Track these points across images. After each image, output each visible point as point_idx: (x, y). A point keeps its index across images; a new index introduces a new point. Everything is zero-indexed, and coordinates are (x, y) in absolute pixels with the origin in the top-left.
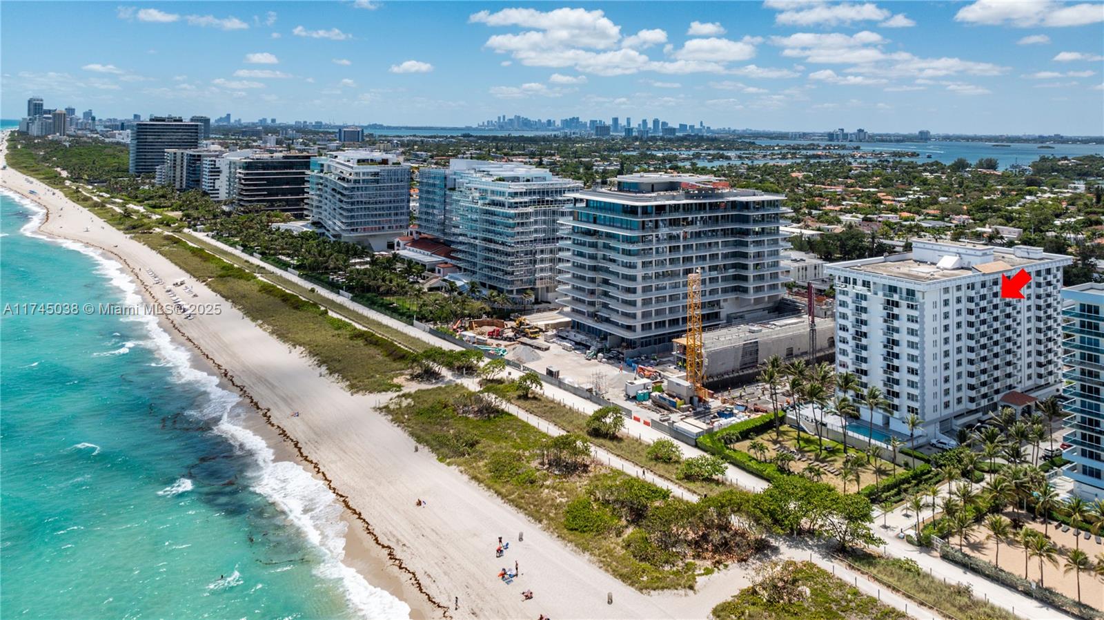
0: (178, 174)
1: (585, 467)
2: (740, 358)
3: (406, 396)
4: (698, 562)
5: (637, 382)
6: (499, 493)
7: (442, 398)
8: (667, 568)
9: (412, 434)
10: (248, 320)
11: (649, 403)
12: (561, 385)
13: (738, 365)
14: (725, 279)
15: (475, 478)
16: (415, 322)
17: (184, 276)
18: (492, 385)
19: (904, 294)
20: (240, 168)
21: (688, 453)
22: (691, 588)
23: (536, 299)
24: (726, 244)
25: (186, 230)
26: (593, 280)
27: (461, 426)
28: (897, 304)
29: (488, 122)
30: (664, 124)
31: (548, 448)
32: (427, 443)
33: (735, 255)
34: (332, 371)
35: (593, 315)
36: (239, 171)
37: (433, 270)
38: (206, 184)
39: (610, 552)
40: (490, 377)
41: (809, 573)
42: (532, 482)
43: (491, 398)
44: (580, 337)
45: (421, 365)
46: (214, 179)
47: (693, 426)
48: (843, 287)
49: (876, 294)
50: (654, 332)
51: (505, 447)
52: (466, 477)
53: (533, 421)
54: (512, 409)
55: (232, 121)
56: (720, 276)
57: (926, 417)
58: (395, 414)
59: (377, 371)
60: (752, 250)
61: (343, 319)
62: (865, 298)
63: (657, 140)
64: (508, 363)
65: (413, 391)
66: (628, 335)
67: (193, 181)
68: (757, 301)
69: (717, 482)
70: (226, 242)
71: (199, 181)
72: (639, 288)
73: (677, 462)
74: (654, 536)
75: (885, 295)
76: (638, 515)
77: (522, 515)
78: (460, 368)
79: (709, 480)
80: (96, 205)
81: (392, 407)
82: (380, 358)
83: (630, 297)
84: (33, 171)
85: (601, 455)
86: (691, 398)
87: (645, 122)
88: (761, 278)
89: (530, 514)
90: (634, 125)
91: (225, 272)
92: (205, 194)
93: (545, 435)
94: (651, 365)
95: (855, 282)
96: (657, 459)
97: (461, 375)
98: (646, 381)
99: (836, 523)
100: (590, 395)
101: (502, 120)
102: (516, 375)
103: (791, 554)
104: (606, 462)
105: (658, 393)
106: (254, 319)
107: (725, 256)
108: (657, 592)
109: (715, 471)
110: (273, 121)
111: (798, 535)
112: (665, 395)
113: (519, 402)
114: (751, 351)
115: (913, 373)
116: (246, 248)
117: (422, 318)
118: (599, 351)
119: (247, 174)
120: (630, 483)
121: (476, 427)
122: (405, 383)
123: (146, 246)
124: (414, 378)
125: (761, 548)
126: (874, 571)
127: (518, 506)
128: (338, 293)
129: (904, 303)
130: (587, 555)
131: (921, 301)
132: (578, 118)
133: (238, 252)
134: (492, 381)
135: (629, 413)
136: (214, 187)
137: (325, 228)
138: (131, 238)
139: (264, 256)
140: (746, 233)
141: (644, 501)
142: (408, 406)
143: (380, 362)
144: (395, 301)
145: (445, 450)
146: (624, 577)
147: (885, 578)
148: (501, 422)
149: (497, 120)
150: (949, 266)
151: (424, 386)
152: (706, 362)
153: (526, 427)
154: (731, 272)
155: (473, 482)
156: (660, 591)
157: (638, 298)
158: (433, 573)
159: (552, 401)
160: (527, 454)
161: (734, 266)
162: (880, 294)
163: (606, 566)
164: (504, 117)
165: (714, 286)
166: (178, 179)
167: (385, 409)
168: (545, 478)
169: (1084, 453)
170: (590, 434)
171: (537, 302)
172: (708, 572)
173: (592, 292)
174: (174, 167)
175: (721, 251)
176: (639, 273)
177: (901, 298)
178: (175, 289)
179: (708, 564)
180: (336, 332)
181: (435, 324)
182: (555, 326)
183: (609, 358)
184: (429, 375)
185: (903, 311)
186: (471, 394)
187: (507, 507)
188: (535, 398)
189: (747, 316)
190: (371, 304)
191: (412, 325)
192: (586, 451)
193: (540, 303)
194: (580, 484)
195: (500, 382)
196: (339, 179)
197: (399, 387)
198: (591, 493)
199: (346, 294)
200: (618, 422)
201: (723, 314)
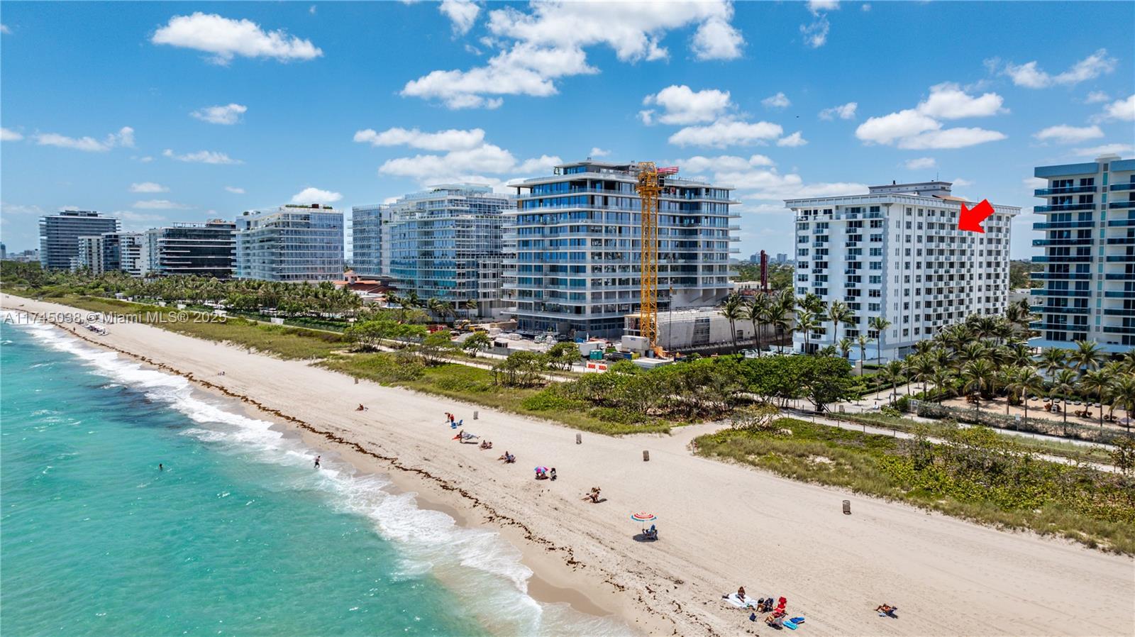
0: (95, 262)
2: (692, 335)
3: (344, 358)
4: (670, 422)
5: (590, 343)
6: (449, 397)
11: (603, 360)
13: (690, 341)
14: (674, 269)
15: (422, 391)
19: (868, 212)
20: (160, 237)
22: (666, 432)
26: (539, 269)
28: (860, 224)
32: (368, 378)
33: (684, 244)
34: (261, 350)
35: (540, 306)
36: (158, 240)
38: (125, 264)
39: (574, 419)
41: (788, 423)
42: (485, 390)
45: (360, 345)
46: (134, 258)
48: (803, 220)
49: (838, 218)
50: (604, 316)
52: (413, 392)
53: (482, 365)
54: (460, 362)
56: (669, 264)
57: (886, 340)
58: (332, 366)
62: (826, 225)
66: (578, 317)
67: (111, 264)
71: (118, 263)
72: (589, 266)
75: (847, 218)
77: (475, 406)
81: (328, 363)
85: (557, 379)
86: (647, 352)
88: (710, 268)
89: (484, 405)
92: (125, 272)
98: (599, 342)
105: (611, 354)
107: (675, 245)
108: (629, 435)
112: (619, 353)
114: (703, 329)
115: (875, 296)
119: (169, 242)
124: (351, 351)
125: (732, 414)
129: (867, 222)
131: (887, 217)
136: (134, 266)
142: (347, 363)
145: (388, 380)
146: (592, 430)
148: (446, 368)
152: (658, 333)
153: (475, 370)
154: (681, 262)
155: (420, 393)
156: (633, 435)
157: (588, 277)
160: (478, 382)
161: (682, 256)
162: (843, 217)
163: (572, 426)
165: (663, 275)
166: (95, 268)
167: (322, 365)
168: (499, 389)
171: (480, 316)
172: (682, 425)
173: (538, 282)
174: (90, 255)
175: (670, 238)
176: (588, 250)
177: (864, 217)
179: (681, 422)
180: (267, 332)
182: (501, 325)
183: (559, 341)
184: (367, 349)
185: (866, 231)
188: (483, 358)
192: (539, 378)
193: (483, 317)
194: (537, 392)
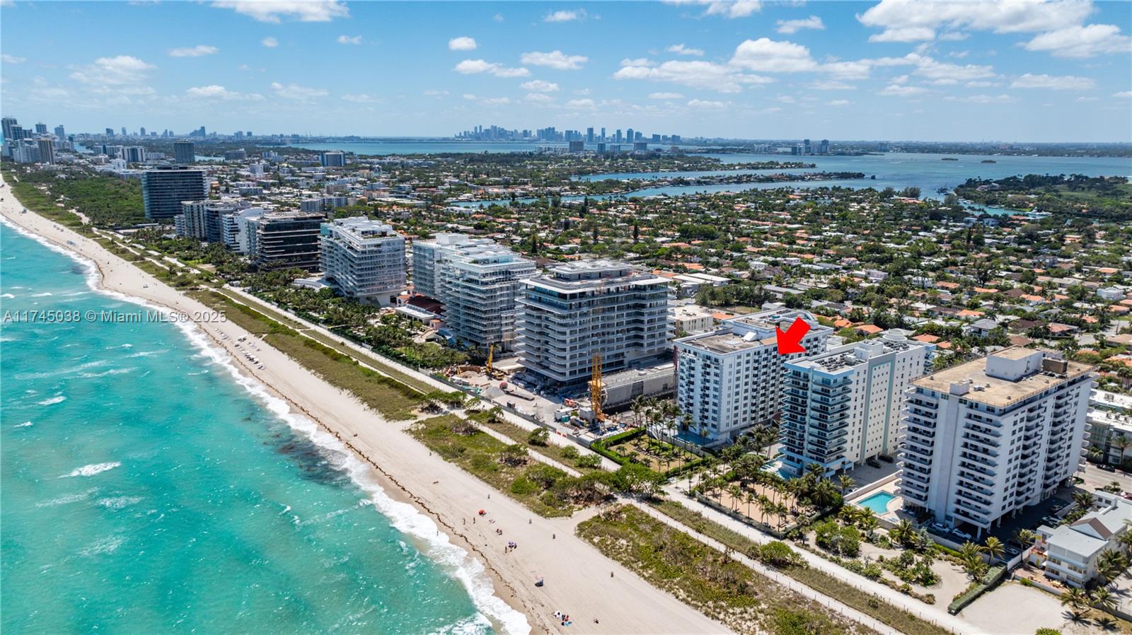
0: (197, 224)
1: (525, 462)
2: (631, 392)
3: (420, 422)
4: (576, 506)
5: (562, 411)
6: (477, 476)
7: (443, 423)
8: (560, 508)
9: (427, 446)
10: (304, 369)
11: (568, 423)
12: (516, 413)
13: (629, 397)
14: (628, 338)
15: (464, 469)
16: (420, 369)
17: (243, 333)
18: (473, 413)
19: (713, 361)
20: (258, 229)
21: (584, 452)
22: (570, 516)
23: (503, 349)
24: (628, 315)
25: (226, 286)
26: (539, 341)
27: (455, 439)
28: (709, 366)
29: (465, 132)
30: (638, 135)
31: (505, 452)
32: (436, 450)
33: (635, 321)
34: (371, 407)
35: (539, 364)
37: (428, 324)
38: (227, 238)
39: (533, 502)
40: (472, 408)
41: (630, 508)
42: (496, 470)
43: (473, 422)
44: (530, 378)
45: (428, 401)
46: (234, 235)
47: (589, 437)
48: (682, 354)
49: (699, 360)
50: (578, 376)
51: (481, 452)
52: (459, 469)
53: (498, 436)
54: (485, 429)
55: (207, 133)
56: (624, 336)
57: (722, 430)
58: (417, 435)
59: (400, 406)
60: (646, 318)
61: (371, 368)
62: (694, 361)
63: (627, 157)
64: (483, 398)
65: (424, 419)
66: (561, 379)
67: (213, 234)
68: (649, 352)
69: (595, 468)
70: (262, 297)
71: (220, 234)
72: (568, 348)
73: (577, 458)
74: (556, 495)
75: (703, 360)
76: (549, 484)
77: (489, 487)
78: (452, 403)
79: (592, 466)
80: (136, 258)
81: (413, 429)
82: (400, 397)
83: (562, 354)
84: (53, 215)
85: (535, 455)
86: (594, 420)
87: (619, 132)
88: (653, 336)
89: (494, 486)
90: (609, 134)
91: (272, 329)
92: (228, 247)
93: (504, 444)
94: (574, 398)
95: (689, 352)
96: (566, 456)
97: (453, 408)
98: (568, 409)
99: (647, 486)
100: (533, 419)
101: (478, 131)
102: (488, 406)
103: (623, 501)
104: (537, 459)
105: (574, 417)
106: (309, 369)
107: (628, 323)
109: (595, 462)
110: (249, 134)
111: (628, 492)
112: (578, 418)
113: (490, 425)
114: (639, 387)
115: (715, 405)
116: (281, 304)
117: (424, 366)
118: (542, 389)
119: (266, 234)
120: (547, 468)
121: (464, 441)
122: (419, 414)
123: (200, 303)
124: (423, 410)
125: (608, 499)
126: (659, 507)
127: (488, 482)
128: (361, 345)
129: (713, 366)
130: (522, 504)
131: (722, 364)
132: (554, 128)
133: (274, 307)
134: (473, 411)
135: (554, 430)
136: (234, 240)
137: (339, 284)
138: (185, 295)
139: (298, 312)
140: (643, 306)
141: (552, 478)
142: (423, 429)
143: (401, 400)
144: (403, 351)
145: (446, 454)
146: (538, 513)
147: (663, 510)
148: (479, 437)
149: (473, 130)
150: (749, 340)
151: (431, 416)
152: (607, 396)
153: (493, 440)
154: (633, 333)
155: (463, 471)
156: (555, 518)
158: (444, 513)
159: (510, 424)
160: (493, 455)
161: (635, 329)
162: (701, 359)
163: (530, 508)
164: (481, 127)
165: (620, 344)
166: (197, 230)
167: (409, 431)
168: (503, 468)
169: (788, 449)
170: (530, 443)
171: (504, 351)
172: (580, 509)
173: (538, 349)
174: (193, 219)
175: (624, 320)
176: (568, 338)
177: (711, 363)
178: (242, 344)
179: (581, 506)
180: (368, 378)
181: (434, 370)
182: (515, 370)
183: (548, 394)
184: (433, 408)
185: (712, 370)
186: (460, 420)
187: (482, 483)
188: (499, 422)
189: (642, 362)
190: (387, 354)
191: (418, 371)
192: (526, 453)
193: (505, 352)
194: (522, 470)
195: (477, 412)
196: (349, 248)
197: (415, 417)
198: (526, 475)
199: (367, 346)
200: (546, 436)
201: (626, 361)
